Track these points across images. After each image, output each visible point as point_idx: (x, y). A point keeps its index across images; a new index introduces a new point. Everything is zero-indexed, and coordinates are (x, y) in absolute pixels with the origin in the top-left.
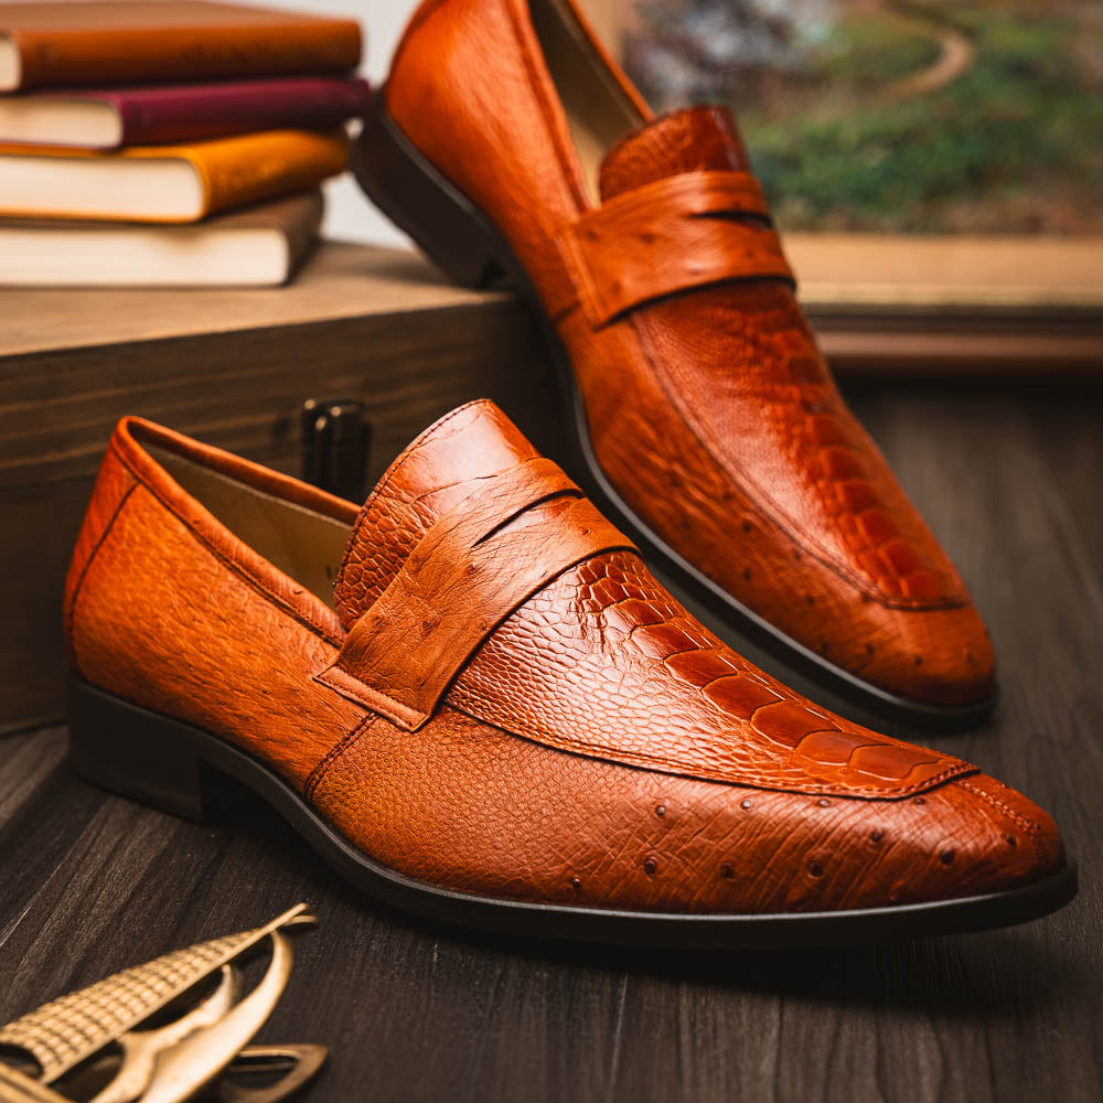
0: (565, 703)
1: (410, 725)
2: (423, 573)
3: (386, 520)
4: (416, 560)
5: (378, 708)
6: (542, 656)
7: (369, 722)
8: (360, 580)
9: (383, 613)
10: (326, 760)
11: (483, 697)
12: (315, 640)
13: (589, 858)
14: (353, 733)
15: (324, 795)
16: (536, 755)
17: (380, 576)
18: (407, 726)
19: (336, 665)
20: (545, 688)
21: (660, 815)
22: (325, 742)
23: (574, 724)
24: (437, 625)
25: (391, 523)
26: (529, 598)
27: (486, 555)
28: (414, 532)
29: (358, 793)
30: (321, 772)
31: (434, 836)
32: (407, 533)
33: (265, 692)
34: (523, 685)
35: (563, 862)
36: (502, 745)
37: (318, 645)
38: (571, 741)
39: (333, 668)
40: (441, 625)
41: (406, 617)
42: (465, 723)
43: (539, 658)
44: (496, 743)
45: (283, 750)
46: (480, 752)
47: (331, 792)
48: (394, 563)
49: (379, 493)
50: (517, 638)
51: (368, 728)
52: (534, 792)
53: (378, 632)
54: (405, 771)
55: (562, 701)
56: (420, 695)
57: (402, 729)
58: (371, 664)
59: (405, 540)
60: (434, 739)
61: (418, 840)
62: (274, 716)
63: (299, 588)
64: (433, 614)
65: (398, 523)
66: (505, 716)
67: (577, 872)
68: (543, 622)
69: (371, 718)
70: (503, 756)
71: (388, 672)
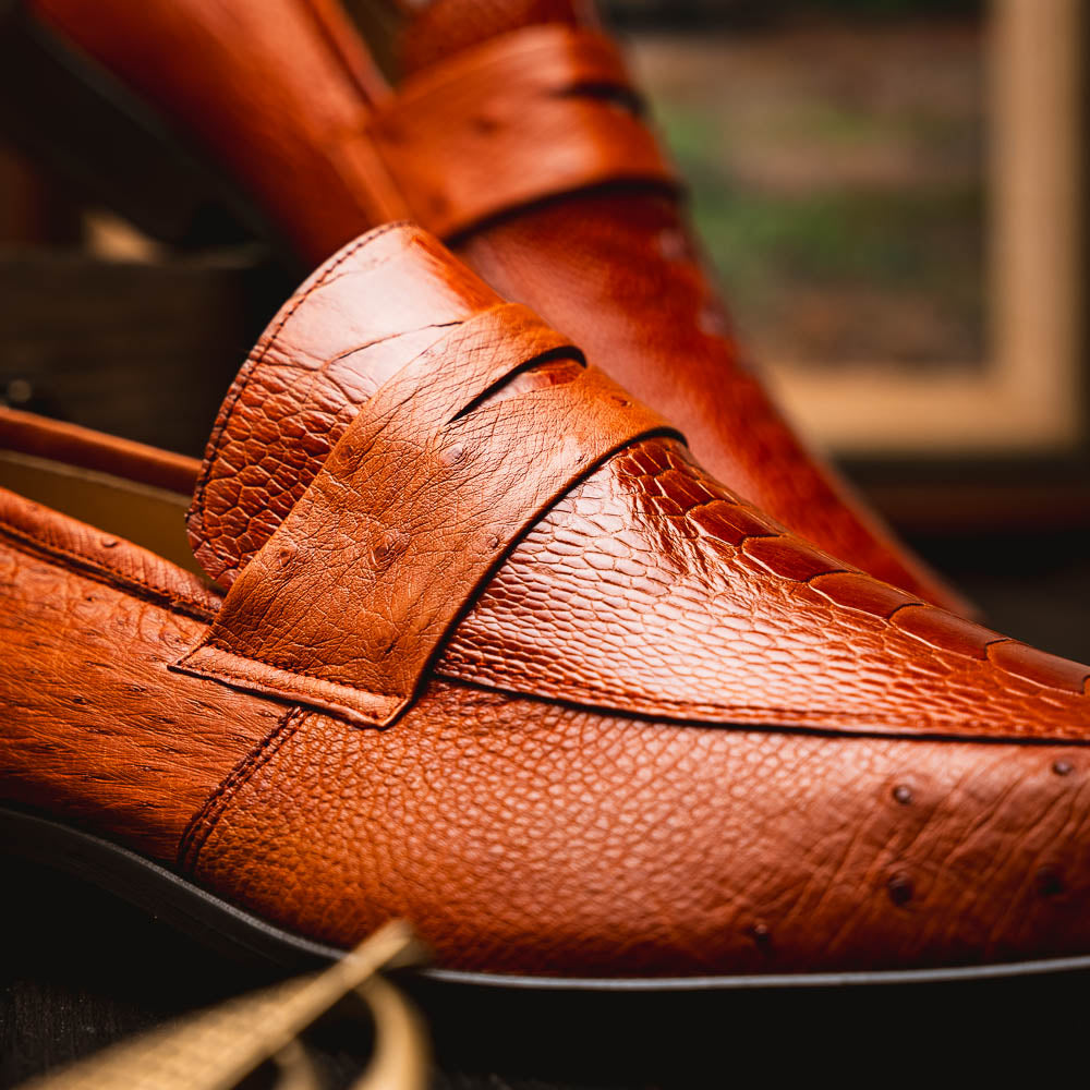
0: (666, 649)
1: (375, 716)
2: (363, 472)
3: (279, 401)
4: (348, 453)
5: (306, 697)
6: (606, 581)
7: (292, 723)
8: (235, 504)
9: (292, 545)
10: (220, 792)
11: (508, 656)
12: (154, 614)
13: (780, 890)
14: (266, 743)
15: (222, 852)
16: (634, 734)
17: (274, 492)
18: (370, 720)
19: (209, 643)
20: (623, 631)
21: (904, 802)
22: (211, 765)
23: (692, 680)
24: (402, 550)
25: (288, 404)
26: (561, 495)
27: (477, 434)
28: (335, 412)
29: (295, 838)
30: (213, 814)
31: (464, 888)
32: (320, 415)
33: (78, 700)
34: (581, 629)
35: (729, 901)
36: (561, 728)
37: (163, 620)
38: (696, 704)
39: (204, 648)
40: (413, 549)
41: (340, 547)
42: (480, 703)
43: (602, 585)
44: (552, 728)
45: (128, 790)
46: (521, 745)
47: (237, 843)
48: (300, 467)
49: (259, 361)
50: (556, 558)
51: (293, 731)
52: (646, 794)
53: (289, 577)
54: (382, 790)
55: (659, 648)
56: (387, 667)
57: (361, 726)
58: (282, 631)
59: (322, 427)
60: (425, 735)
61: (433, 897)
62: (102, 738)
63: (110, 539)
64: (392, 535)
65: (302, 402)
66: (557, 682)
67: (761, 915)
68: (595, 531)
69: (296, 716)
70: (568, 744)
71: (317, 639)
